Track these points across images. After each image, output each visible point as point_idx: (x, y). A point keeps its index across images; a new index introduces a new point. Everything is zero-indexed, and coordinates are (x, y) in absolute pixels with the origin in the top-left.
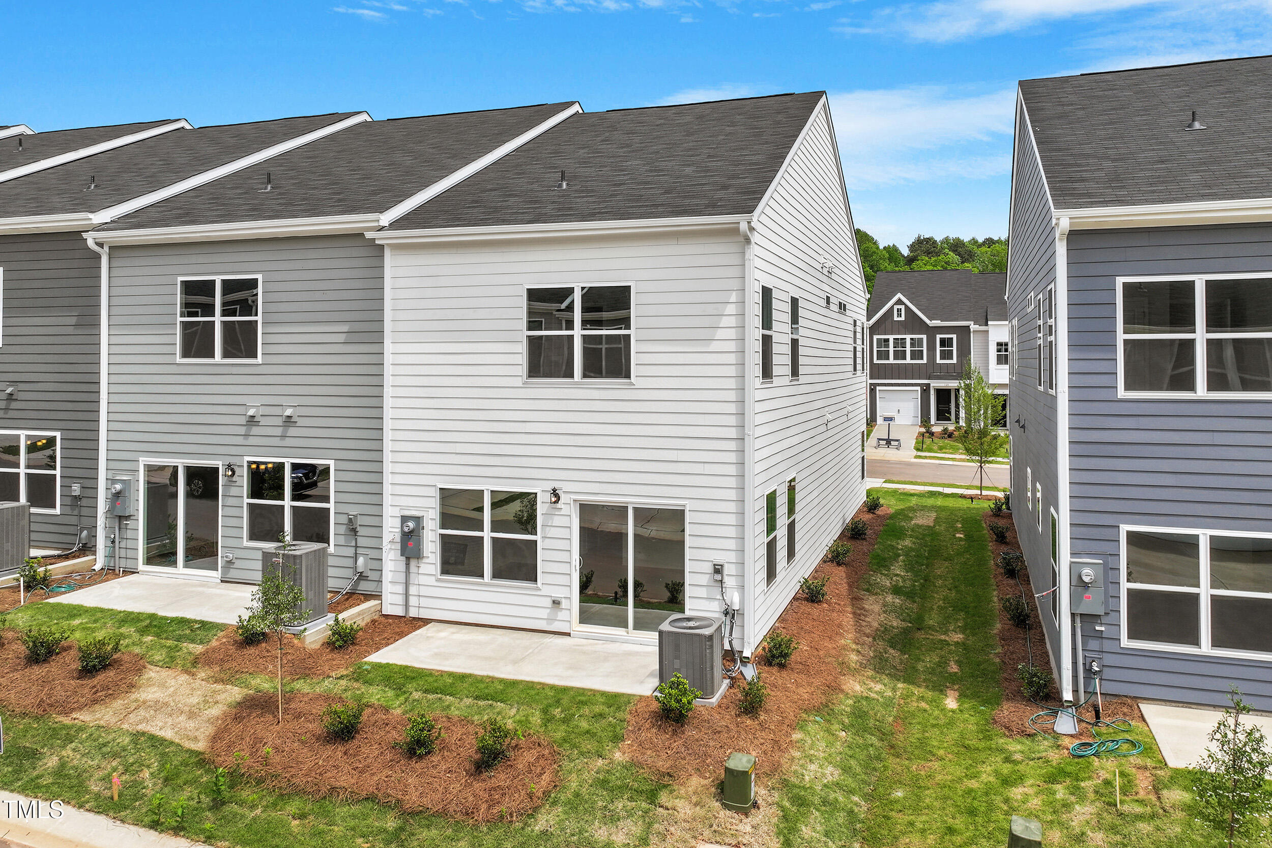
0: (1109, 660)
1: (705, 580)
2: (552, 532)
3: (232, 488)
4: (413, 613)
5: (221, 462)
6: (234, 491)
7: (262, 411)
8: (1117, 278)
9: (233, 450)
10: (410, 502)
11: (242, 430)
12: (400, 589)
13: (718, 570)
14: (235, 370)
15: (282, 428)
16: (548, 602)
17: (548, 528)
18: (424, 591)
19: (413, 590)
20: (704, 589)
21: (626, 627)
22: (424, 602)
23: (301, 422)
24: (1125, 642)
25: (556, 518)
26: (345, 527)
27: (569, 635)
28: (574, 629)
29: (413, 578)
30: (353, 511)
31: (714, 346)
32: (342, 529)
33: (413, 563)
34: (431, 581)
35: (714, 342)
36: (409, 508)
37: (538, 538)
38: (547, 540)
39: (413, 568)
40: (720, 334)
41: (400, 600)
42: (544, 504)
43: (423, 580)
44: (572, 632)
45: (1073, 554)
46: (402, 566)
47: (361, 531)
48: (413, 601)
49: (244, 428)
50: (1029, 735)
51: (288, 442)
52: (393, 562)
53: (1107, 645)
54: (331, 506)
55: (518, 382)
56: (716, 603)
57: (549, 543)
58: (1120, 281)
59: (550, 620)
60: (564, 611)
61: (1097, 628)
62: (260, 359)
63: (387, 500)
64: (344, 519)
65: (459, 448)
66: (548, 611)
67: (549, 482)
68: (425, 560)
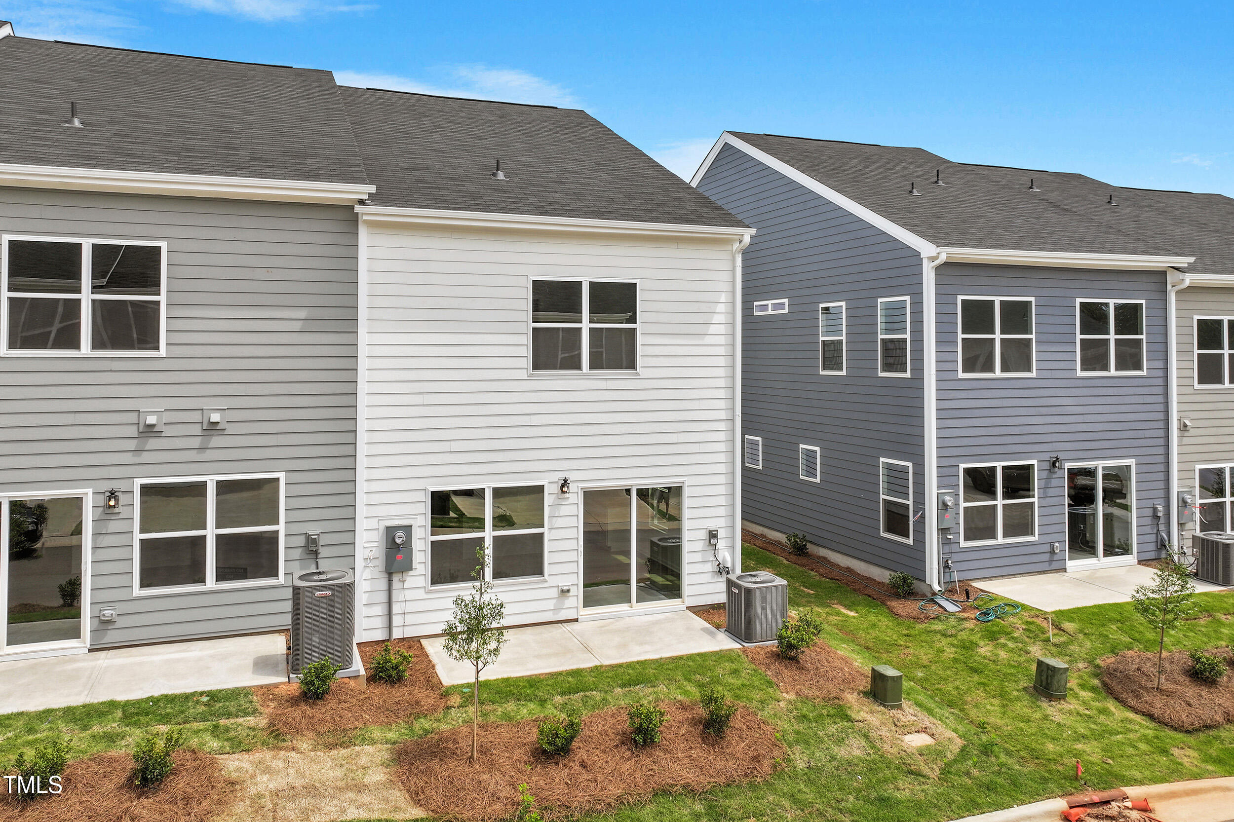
0: (956, 557)
1: (700, 546)
2: (559, 523)
3: (111, 522)
4: (397, 634)
5: (91, 490)
6: (114, 526)
7: (167, 417)
8: (958, 296)
9: (114, 472)
10: (394, 510)
11: (132, 445)
12: (380, 610)
13: (713, 535)
14: (116, 365)
15: (200, 438)
16: (555, 593)
17: (555, 519)
18: (410, 607)
19: (396, 609)
20: (700, 554)
21: (629, 601)
22: (409, 619)
23: (231, 429)
24: (963, 544)
25: (563, 508)
26: (300, 550)
27: (576, 620)
28: (581, 614)
29: (397, 595)
30: (313, 530)
31: (708, 340)
32: (297, 554)
33: (396, 578)
34: (421, 594)
35: (707, 336)
36: (391, 517)
37: (545, 530)
38: (553, 531)
39: (396, 584)
40: (712, 329)
41: (380, 622)
42: (550, 496)
43: (409, 595)
44: (579, 617)
45: (939, 488)
46: (383, 584)
47: (323, 552)
48: (397, 621)
49: (135, 442)
50: (933, 618)
51: (209, 455)
52: (368, 582)
53: (954, 548)
54: (281, 528)
55: (523, 374)
56: (710, 564)
57: (555, 534)
58: (960, 298)
59: (556, 610)
60: (570, 598)
61: (949, 537)
62: (163, 351)
63: (361, 511)
64: (301, 541)
65: (455, 446)
66: (555, 601)
67: (557, 472)
68: (411, 573)
